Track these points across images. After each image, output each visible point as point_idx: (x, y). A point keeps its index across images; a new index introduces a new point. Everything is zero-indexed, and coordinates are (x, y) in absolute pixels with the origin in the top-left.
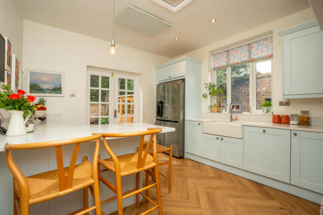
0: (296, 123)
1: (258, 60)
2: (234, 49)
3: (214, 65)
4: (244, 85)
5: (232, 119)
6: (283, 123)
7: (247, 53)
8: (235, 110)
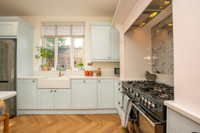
0: (96, 75)
1: (76, 37)
2: (61, 25)
3: (45, 33)
4: (61, 52)
5: (60, 75)
6: (90, 75)
7: (70, 31)
8: (61, 68)
